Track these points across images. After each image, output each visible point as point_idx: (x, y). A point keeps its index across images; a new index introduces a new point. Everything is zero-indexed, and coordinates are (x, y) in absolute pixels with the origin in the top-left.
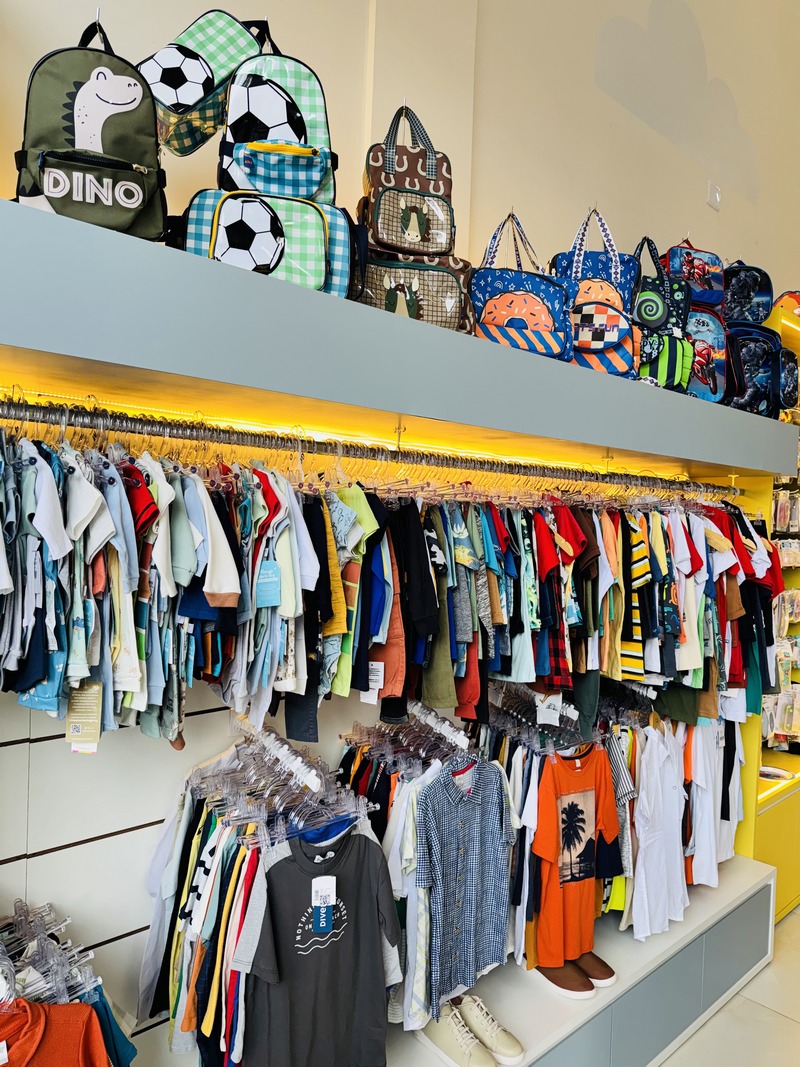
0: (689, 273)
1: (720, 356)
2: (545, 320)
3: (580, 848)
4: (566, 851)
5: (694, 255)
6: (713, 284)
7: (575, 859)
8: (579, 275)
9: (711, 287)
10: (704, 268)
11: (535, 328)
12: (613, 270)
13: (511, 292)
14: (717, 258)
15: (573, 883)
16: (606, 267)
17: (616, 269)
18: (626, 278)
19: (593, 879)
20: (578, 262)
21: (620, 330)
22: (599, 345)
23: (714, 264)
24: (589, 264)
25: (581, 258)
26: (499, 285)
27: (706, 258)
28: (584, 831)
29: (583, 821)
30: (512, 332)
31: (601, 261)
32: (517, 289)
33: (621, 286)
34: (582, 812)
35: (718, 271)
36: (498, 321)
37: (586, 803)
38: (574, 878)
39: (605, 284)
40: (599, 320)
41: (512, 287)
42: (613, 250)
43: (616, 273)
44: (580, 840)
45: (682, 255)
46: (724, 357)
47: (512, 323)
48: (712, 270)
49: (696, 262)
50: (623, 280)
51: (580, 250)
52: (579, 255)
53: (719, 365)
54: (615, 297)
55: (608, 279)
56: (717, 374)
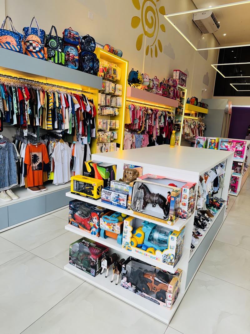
0: (70, 36)
1: (77, 58)
2: (15, 43)
3: (38, 164)
4: (34, 164)
5: (71, 32)
6: (76, 39)
7: (36, 166)
8: (30, 33)
9: (75, 40)
10: (74, 35)
11: (13, 44)
12: (38, 33)
13: (6, 35)
14: (78, 33)
15: (36, 171)
16: (37, 32)
17: (39, 33)
18: (42, 35)
19: (42, 171)
20: (30, 30)
21: (39, 48)
22: (35, 51)
23: (77, 35)
24: (32, 31)
25: (31, 29)
26: (3, 33)
27: (74, 33)
28: (38, 160)
29: (39, 158)
30: (7, 45)
31: (35, 31)
32: (7, 35)
33: (40, 37)
34: (38, 156)
35: (77, 36)
36: (3, 42)
37: (40, 155)
38: (36, 170)
39: (36, 36)
40: (34, 45)
41: (6, 34)
42: (38, 28)
43: (39, 34)
44: (38, 162)
45: (68, 31)
46: (78, 58)
47: (7, 43)
48: (76, 36)
49: (72, 34)
50: (41, 36)
51: (30, 27)
52: (30, 28)
53: (76, 60)
54: (39, 40)
55: (37, 35)
56: (76, 62)
